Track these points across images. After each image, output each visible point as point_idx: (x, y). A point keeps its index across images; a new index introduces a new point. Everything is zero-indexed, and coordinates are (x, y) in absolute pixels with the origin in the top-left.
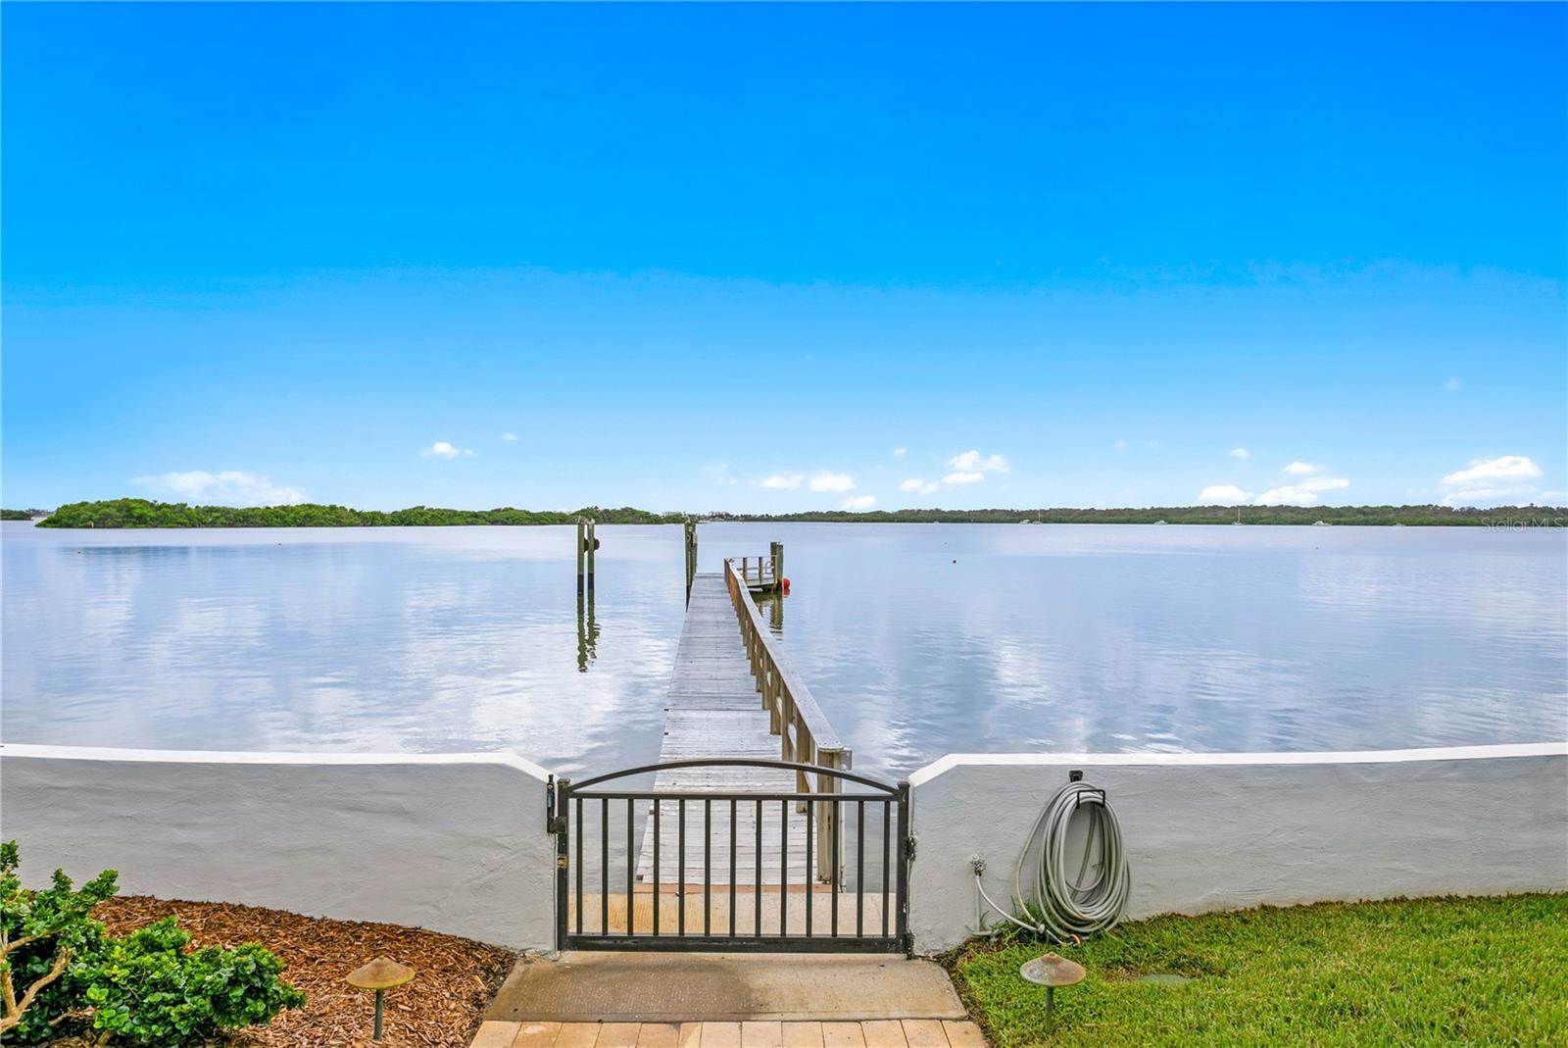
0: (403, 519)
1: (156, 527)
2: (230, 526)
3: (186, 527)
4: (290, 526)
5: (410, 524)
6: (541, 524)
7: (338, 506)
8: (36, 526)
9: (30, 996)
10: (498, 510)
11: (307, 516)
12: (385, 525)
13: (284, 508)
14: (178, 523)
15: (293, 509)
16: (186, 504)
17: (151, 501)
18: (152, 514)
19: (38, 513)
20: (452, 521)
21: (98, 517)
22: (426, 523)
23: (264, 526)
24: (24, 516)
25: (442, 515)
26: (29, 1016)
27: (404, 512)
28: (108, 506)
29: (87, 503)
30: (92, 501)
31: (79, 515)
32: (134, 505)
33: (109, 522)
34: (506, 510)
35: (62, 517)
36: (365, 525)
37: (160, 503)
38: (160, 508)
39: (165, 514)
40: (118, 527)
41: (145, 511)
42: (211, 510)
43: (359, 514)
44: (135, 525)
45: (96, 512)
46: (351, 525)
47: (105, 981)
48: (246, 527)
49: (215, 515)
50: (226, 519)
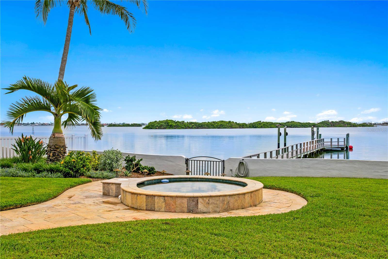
0: (253, 126)
1: (175, 129)
2: (197, 128)
3: (184, 129)
4: (215, 128)
5: (256, 127)
6: (305, 127)
7: (231, 121)
8: (143, 128)
9: (136, 168)
10: (288, 122)
11: (221, 125)
12: (247, 128)
13: (214, 122)
14: (182, 127)
15: (216, 123)
16: (184, 121)
17: (174, 120)
18: (174, 125)
19: (144, 124)
20: (271, 126)
21: (159, 125)
22: (261, 127)
23: (208, 128)
24: (139, 125)
25: (267, 124)
26: (136, 169)
27: (254, 123)
28: (162, 122)
29: (156, 121)
30: (158, 121)
31: (154, 125)
32: (169, 122)
33: (162, 127)
34: (291, 122)
35: (150, 126)
36: (240, 128)
37: (177, 121)
38: (176, 123)
39: (178, 125)
40: (165, 129)
41: (172, 124)
42: (191, 123)
43: (238, 124)
44: (169, 128)
45: (159, 124)
46: (235, 128)
47: (141, 167)
48: (202, 128)
49: (193, 125)
50: (196, 126)
